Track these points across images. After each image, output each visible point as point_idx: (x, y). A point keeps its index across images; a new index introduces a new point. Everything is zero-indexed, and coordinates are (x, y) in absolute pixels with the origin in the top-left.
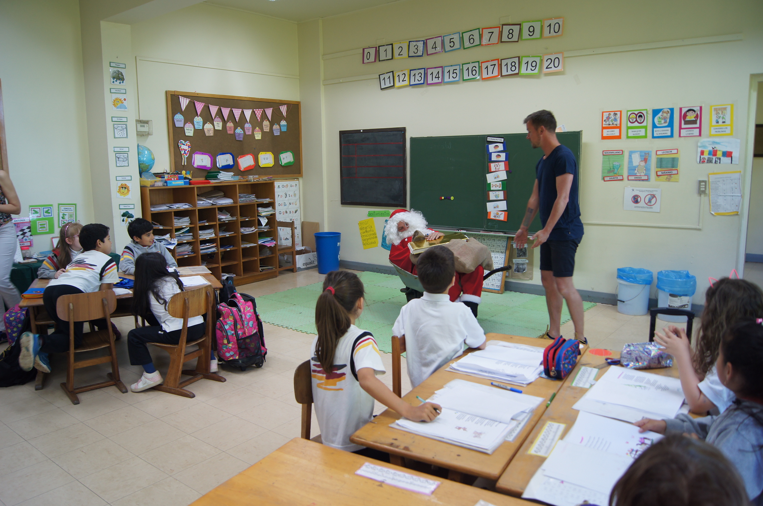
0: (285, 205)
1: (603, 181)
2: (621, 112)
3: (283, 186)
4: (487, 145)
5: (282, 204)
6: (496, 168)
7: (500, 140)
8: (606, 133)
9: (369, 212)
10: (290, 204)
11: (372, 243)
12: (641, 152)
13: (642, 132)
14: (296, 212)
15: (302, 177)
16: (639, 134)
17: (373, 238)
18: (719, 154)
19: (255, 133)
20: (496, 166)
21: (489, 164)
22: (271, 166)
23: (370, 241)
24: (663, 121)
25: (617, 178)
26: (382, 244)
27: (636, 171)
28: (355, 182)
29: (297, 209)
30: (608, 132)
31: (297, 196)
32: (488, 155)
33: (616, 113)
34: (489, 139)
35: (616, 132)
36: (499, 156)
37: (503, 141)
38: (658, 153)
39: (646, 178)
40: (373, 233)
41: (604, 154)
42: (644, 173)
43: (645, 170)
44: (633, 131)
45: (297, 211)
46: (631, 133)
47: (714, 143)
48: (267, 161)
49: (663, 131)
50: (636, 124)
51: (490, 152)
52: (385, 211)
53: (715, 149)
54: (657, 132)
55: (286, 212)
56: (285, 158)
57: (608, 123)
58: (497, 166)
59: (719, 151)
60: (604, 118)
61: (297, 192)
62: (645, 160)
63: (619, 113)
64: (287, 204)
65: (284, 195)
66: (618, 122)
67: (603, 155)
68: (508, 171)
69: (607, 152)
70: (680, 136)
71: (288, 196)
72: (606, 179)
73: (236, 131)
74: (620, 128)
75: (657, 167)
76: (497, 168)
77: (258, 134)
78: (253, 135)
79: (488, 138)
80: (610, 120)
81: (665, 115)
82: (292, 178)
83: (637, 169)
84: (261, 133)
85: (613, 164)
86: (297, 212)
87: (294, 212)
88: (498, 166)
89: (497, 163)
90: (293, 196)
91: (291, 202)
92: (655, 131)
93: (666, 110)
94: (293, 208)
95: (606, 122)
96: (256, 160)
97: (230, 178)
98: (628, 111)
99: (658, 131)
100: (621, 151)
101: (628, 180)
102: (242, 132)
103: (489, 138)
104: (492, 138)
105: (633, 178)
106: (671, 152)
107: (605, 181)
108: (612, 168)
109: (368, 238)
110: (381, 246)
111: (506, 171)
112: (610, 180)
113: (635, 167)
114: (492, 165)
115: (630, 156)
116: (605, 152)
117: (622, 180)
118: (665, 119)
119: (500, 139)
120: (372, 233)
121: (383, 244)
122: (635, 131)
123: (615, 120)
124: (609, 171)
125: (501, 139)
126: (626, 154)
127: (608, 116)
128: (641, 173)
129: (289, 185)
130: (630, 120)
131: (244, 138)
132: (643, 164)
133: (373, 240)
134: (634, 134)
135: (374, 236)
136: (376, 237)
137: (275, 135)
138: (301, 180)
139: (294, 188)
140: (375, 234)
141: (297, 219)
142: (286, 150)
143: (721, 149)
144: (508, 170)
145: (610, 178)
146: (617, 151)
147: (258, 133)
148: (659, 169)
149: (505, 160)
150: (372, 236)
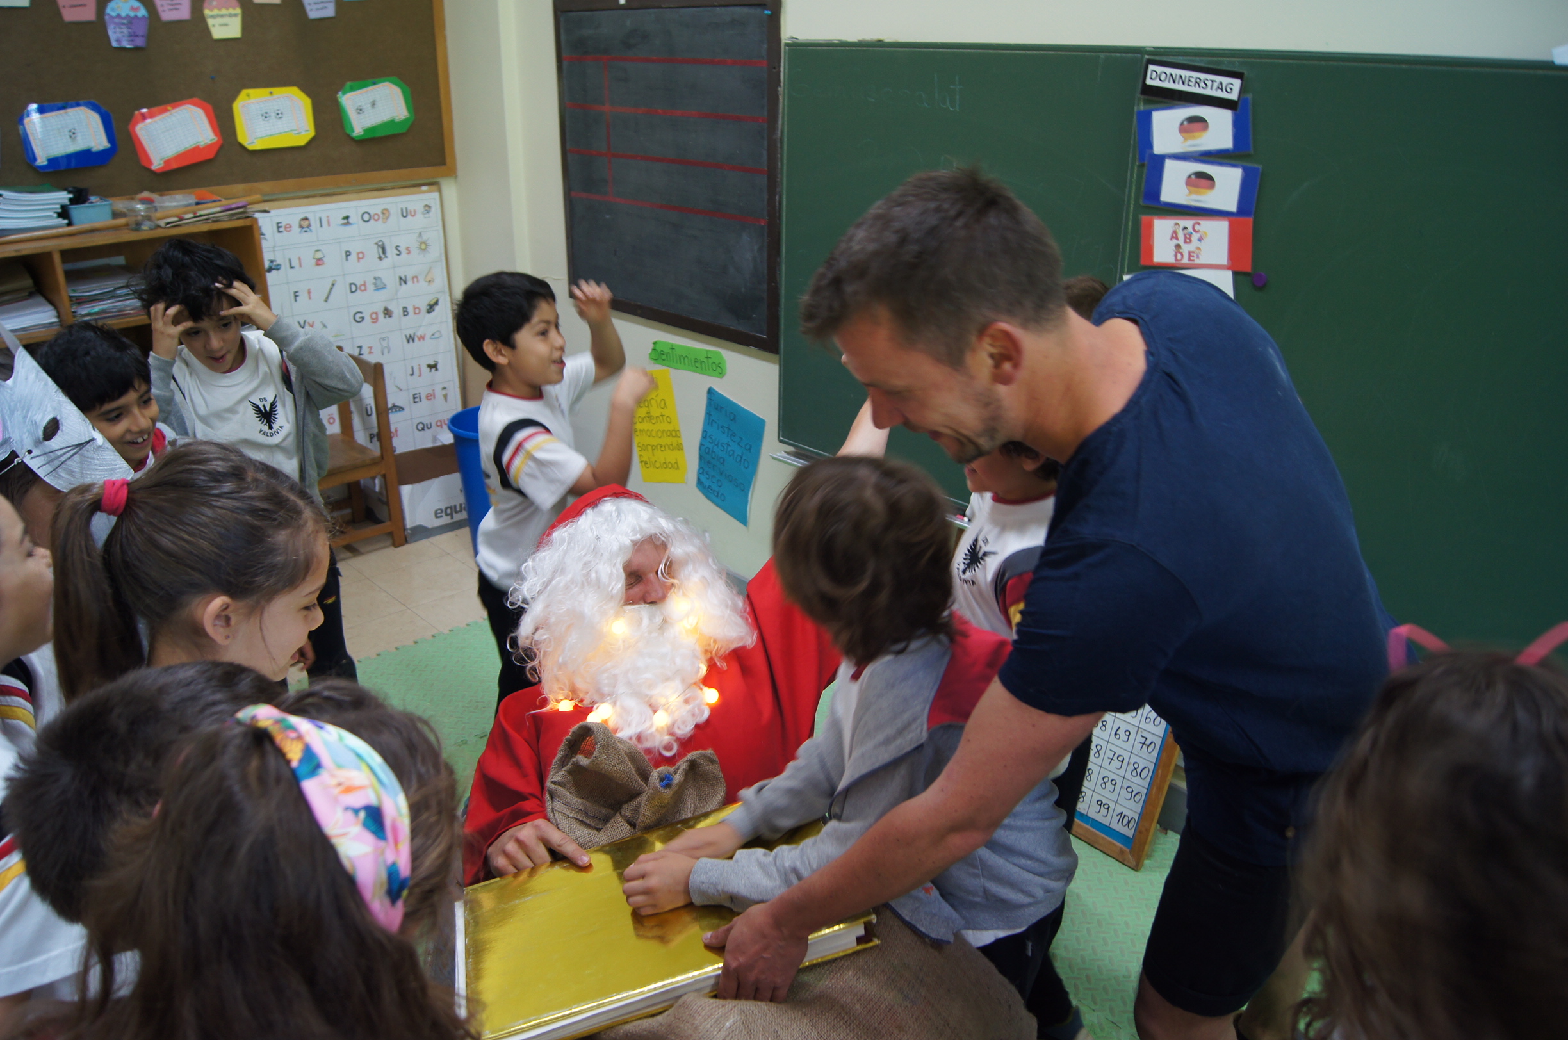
0: (379, 286)
3: (367, 217)
4: (1140, 113)
5: (365, 285)
6: (1178, 246)
7: (1221, 87)
9: (655, 343)
10: (403, 280)
11: (666, 465)
14: (431, 308)
15: (456, 177)
17: (672, 448)
19: (207, 12)
20: (1181, 235)
21: (1144, 218)
22: (302, 141)
23: (660, 456)
26: (699, 479)
28: (608, 217)
29: (438, 296)
31: (436, 250)
32: (1142, 166)
34: (1158, 77)
36: (1203, 180)
37: (1234, 96)
40: (670, 427)
45: (436, 303)
48: (281, 126)
51: (1158, 148)
52: (707, 351)
55: (387, 313)
56: (367, 107)
58: (1188, 239)
61: (434, 237)
64: (390, 280)
65: (374, 252)
68: (1246, 274)
71: (391, 251)
73: (113, 10)
76: (1186, 248)
77: (222, 16)
78: (198, 21)
79: (1151, 67)
82: (403, 183)
84: (238, 11)
86: (437, 308)
87: (424, 308)
88: (1195, 237)
89: (1188, 223)
90: (415, 251)
91: (409, 272)
94: (418, 293)
96: (223, 121)
97: (50, 217)
102: (142, 12)
103: (1159, 69)
104: (1176, 72)
109: (655, 441)
110: (697, 487)
111: (1236, 274)
114: (1162, 229)
119: (1218, 79)
120: (665, 426)
121: (703, 479)
125: (1226, 80)
129: (395, 211)
131: (150, 36)
133: (671, 456)
135: (674, 441)
136: (680, 447)
137: (313, 14)
138: (450, 189)
139: (419, 221)
140: (676, 436)
141: (437, 335)
142: (368, 74)
144: (1248, 268)
147: (224, 11)
149: (1232, 207)
150: (667, 440)
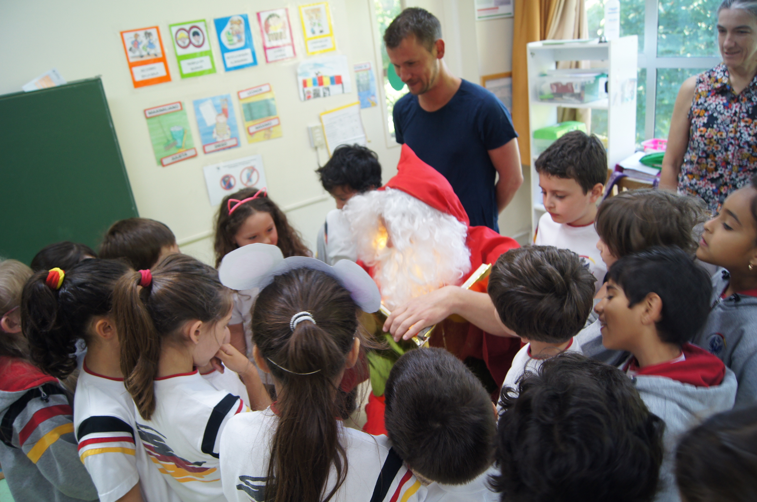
1: (160, 168)
2: (157, 28)
8: (140, 73)
12: (213, 99)
13: (205, 63)
16: (201, 67)
18: (327, 82)
24: (235, 39)
25: (186, 154)
27: (215, 135)
30: (143, 71)
33: (149, 31)
35: (159, 70)
38: (243, 95)
39: (233, 142)
41: (148, 115)
42: (227, 134)
43: (229, 129)
44: (189, 64)
46: (186, 69)
47: (316, 65)
49: (240, 56)
50: (191, 49)
53: (320, 75)
54: (232, 59)
57: (137, 53)
59: (326, 76)
60: (129, 45)
62: (225, 112)
63: (154, 32)
66: (158, 50)
67: (147, 118)
69: (152, 110)
70: (267, 61)
72: (165, 161)
74: (163, 60)
75: (247, 120)
80: (141, 47)
81: (236, 27)
83: (215, 130)
85: (171, 132)
92: (228, 58)
93: (235, 19)
95: (134, 52)
98: (170, 26)
99: (232, 57)
100: (179, 105)
101: (205, 153)
105: (212, 148)
106: (261, 90)
107: (164, 166)
108: (170, 138)
112: (175, 160)
113: (212, 128)
115: (197, 111)
116: (150, 111)
117: (195, 156)
118: (238, 34)
122: (193, 63)
123: (151, 45)
124: (168, 146)
126: (189, 108)
127: (133, 39)
128: (224, 136)
130: (180, 43)
132: (222, 119)
134: (192, 69)
143: (327, 73)
145: (173, 159)
146: (171, 106)
148: (250, 123)
